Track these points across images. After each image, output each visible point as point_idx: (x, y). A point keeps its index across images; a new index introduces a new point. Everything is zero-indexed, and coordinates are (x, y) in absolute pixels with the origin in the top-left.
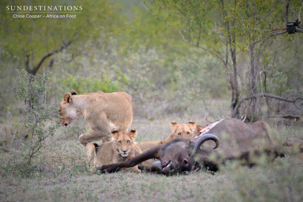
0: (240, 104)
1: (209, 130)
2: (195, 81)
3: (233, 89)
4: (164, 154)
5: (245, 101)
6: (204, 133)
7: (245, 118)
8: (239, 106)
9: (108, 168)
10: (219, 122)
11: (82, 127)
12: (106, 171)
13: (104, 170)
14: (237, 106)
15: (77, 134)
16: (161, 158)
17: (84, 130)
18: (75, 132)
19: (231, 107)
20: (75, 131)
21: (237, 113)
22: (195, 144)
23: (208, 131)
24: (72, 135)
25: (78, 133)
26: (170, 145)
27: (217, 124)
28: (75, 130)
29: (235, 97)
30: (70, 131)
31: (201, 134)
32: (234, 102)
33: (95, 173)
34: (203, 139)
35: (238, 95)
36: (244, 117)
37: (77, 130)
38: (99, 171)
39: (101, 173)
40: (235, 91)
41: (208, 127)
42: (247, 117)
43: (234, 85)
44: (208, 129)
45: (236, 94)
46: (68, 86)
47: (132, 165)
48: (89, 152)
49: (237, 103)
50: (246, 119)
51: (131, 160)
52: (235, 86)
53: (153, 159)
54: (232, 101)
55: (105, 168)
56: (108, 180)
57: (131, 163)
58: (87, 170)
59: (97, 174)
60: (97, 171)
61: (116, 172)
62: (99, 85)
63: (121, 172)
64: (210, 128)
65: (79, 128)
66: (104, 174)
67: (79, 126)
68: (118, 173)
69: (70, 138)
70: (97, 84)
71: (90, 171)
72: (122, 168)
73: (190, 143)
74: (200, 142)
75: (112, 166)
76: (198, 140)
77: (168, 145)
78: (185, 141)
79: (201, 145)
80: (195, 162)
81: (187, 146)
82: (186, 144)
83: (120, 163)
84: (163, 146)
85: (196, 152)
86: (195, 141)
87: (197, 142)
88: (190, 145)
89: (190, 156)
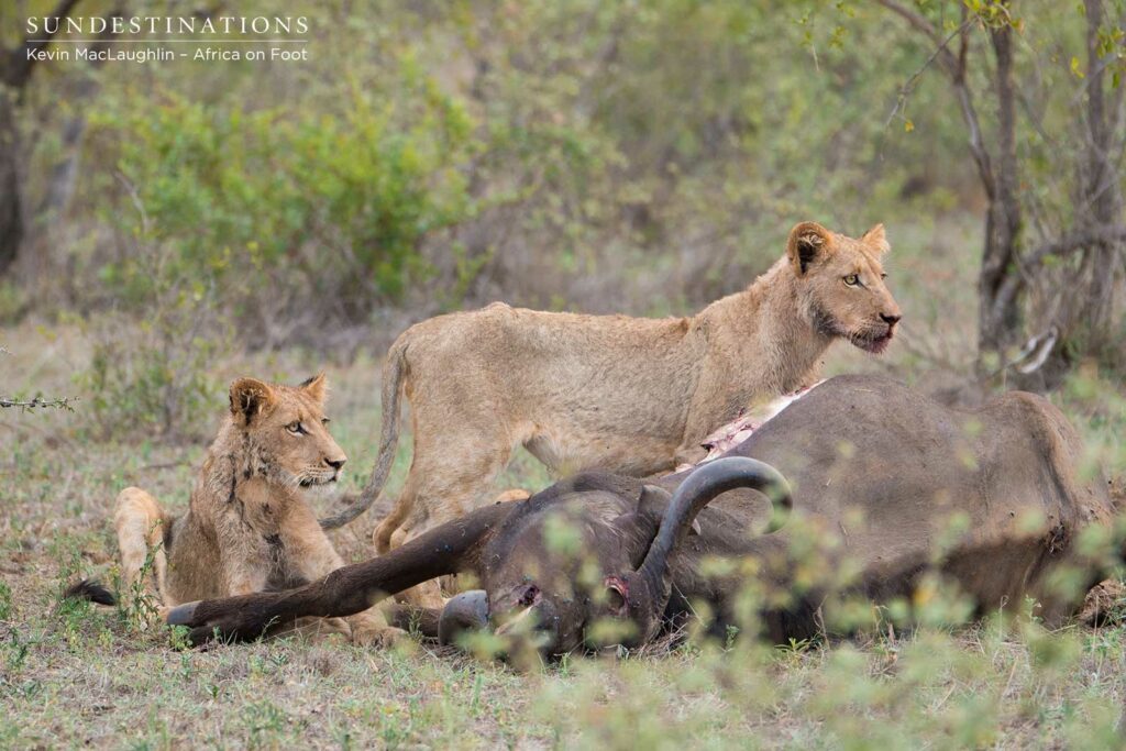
0: (1025, 275)
1: (749, 433)
2: (848, 137)
3: (991, 195)
4: (504, 555)
5: (1049, 259)
6: (725, 447)
7: (1049, 346)
8: (1021, 286)
9: (228, 619)
11: (187, 380)
12: (216, 630)
13: (209, 624)
14: (1010, 284)
15: (162, 416)
16: (489, 577)
17: (195, 393)
18: (149, 405)
19: (980, 286)
20: (153, 401)
21: (1011, 320)
22: (666, 504)
23: (742, 437)
24: (136, 421)
25: (167, 411)
26: (538, 509)
27: (793, 404)
28: (150, 392)
29: (1000, 240)
30: (127, 400)
31: (712, 450)
32: (996, 262)
33: (157, 642)
34: (707, 481)
35: (1014, 228)
36: (1039, 346)
37: (162, 392)
38: (182, 630)
39: (190, 643)
40: (999, 206)
41: (744, 419)
42: (1057, 343)
43: (995, 174)
44: (748, 427)
45: (1005, 219)
46: (165, 150)
47: (352, 602)
48: (127, 534)
49: (1011, 269)
50: (1053, 354)
51: (345, 580)
52: (1002, 179)
54: (987, 257)
55: (210, 618)
56: (204, 682)
57: (347, 594)
58: (125, 623)
59: (171, 645)
60: (170, 630)
61: (261, 638)
62: (325, 152)
63: (294, 640)
64: (756, 426)
65: (174, 384)
66: (203, 648)
67: (173, 374)
68: (276, 643)
69: (120, 435)
70: (316, 148)
71: (137, 630)
72: (299, 616)
73: (641, 500)
74: (693, 497)
75: (246, 605)
76: (680, 488)
77: (531, 507)
78: (620, 490)
79: (702, 511)
80: (664, 597)
81: (627, 515)
82: (622, 507)
83: (288, 595)
84: (509, 513)
85: (671, 549)
86: (671, 492)
87: (675, 499)
88: (640, 511)
89: (636, 568)
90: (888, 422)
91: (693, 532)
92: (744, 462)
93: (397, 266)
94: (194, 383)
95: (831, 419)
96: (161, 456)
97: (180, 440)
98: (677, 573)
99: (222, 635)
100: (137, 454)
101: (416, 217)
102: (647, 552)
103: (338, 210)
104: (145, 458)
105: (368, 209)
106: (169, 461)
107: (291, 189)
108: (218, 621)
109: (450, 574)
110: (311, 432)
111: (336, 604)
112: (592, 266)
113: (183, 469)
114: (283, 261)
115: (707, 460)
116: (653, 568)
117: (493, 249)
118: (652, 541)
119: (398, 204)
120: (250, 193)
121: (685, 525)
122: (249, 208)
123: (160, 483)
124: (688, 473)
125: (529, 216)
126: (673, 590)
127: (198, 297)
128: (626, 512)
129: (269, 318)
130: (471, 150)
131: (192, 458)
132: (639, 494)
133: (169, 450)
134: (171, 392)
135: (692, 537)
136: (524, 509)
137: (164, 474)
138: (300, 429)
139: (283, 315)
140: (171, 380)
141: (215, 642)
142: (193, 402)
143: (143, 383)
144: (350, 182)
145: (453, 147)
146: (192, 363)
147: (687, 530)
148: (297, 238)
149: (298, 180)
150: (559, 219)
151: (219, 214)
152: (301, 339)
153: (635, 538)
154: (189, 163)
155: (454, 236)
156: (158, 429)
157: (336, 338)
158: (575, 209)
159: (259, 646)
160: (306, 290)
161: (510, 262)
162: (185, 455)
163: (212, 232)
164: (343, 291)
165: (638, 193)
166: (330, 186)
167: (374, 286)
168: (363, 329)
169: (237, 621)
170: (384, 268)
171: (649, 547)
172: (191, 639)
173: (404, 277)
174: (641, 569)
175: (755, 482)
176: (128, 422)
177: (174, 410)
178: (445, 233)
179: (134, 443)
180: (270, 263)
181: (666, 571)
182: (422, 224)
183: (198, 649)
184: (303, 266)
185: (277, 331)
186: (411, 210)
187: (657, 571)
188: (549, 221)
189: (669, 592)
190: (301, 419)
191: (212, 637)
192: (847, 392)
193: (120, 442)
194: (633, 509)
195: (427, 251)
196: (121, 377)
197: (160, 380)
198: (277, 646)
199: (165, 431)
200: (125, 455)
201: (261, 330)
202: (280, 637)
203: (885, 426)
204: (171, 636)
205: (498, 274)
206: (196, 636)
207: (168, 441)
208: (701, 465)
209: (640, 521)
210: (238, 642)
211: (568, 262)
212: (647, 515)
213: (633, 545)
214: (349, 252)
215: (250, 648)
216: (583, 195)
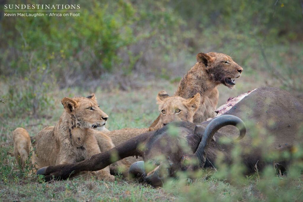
1: (231, 107)
6: (223, 112)
9: (57, 172)
10: (250, 93)
11: (41, 96)
12: (53, 176)
13: (51, 174)
15: (32, 109)
17: (43, 101)
18: (28, 105)
22: (204, 131)
23: (229, 109)
24: (24, 111)
25: (34, 107)
26: (161, 133)
27: (246, 97)
28: (28, 101)
30: (20, 104)
31: (219, 113)
33: (33, 180)
34: (217, 123)
37: (32, 101)
38: (42, 176)
41: (230, 102)
44: (231, 105)
47: (99, 166)
53: (135, 157)
55: (51, 172)
56: (50, 192)
57: (97, 163)
58: (23, 175)
59: (38, 181)
60: (38, 176)
61: (69, 178)
62: (85, 22)
63: (79, 179)
64: (233, 105)
65: (36, 98)
66: (49, 182)
67: (35, 95)
68: (74, 180)
69: (18, 116)
70: (82, 20)
71: (27, 176)
72: (81, 171)
73: (195, 130)
74: (213, 128)
75: (63, 167)
76: (208, 125)
77: (158, 133)
78: (188, 127)
79: (216, 133)
80: (204, 162)
81: (191, 135)
82: (189, 132)
83: (77, 164)
84: (151, 135)
85: (206, 146)
86: (205, 127)
87: (207, 129)
88: (195, 133)
89: (194, 152)
90: (278, 103)
91: (213, 140)
92: (229, 117)
93: (110, 59)
94: (43, 98)
95: (259, 102)
96: (32, 122)
97: (38, 117)
98: (208, 154)
99: (55, 178)
100: (24, 121)
101: (116, 43)
102: (198, 147)
103: (89, 41)
104: (27, 123)
105: (100, 40)
106: (35, 123)
107: (73, 34)
108: (54, 173)
109: (131, 156)
110: (96, 109)
111: (94, 167)
112: (175, 59)
113: (40, 126)
114: (71, 58)
115: (217, 116)
116: (200, 152)
117: (142, 53)
118: (199, 143)
119: (110, 38)
120: (60, 36)
121: (210, 138)
122: (60, 41)
123: (33, 131)
124: (211, 121)
125: (153, 42)
126: (207, 160)
127: (44, 68)
128: (190, 134)
129: (67, 78)
130: (134, 20)
131: (43, 123)
132: (195, 128)
133: (35, 121)
134: (35, 101)
135: (212, 142)
136: (156, 134)
137: (33, 128)
138: (92, 109)
139: (72, 76)
140: (35, 97)
141: (53, 180)
142: (43, 104)
143: (26, 98)
144: (93, 31)
145: (128, 19)
146: (42, 91)
147: (211, 140)
148: (76, 51)
149: (76, 31)
150: (163, 43)
151: (50, 43)
152: (78, 84)
153: (193, 142)
154: (39, 26)
155: (128, 49)
156: (31, 113)
157: (90, 84)
158: (169, 39)
159: (68, 181)
160: (79, 68)
161: (147, 58)
162: (40, 122)
163: (47, 49)
164: (92, 68)
165: (190, 35)
166: (87, 33)
167: (102, 66)
168: (98, 81)
169: (60, 173)
170: (105, 60)
171: (198, 145)
172: (45, 179)
173: (112, 63)
174: (196, 153)
175: (234, 123)
176: (21, 111)
177: (36, 107)
178: (125, 48)
179: (23, 118)
180: (67, 59)
181: (204, 153)
182: (118, 45)
183: (47, 183)
184: (78, 60)
185: (70, 82)
186: (114, 41)
187: (201, 153)
188: (160, 44)
189: (205, 160)
190: (92, 106)
191: (52, 178)
192: (264, 93)
193: (18, 118)
194: (192, 133)
195: (119, 54)
196: (18, 96)
197: (32, 97)
198: (74, 181)
199: (34, 114)
200: (20, 122)
201: (64, 81)
202: (75, 178)
203: (277, 104)
204: (38, 178)
205: (144, 62)
206: (46, 178)
207: (34, 117)
208: (215, 118)
209: (195, 137)
210: (61, 180)
211: (167, 58)
212: (197, 135)
213: (193, 145)
214: (94, 55)
215: (65, 182)
216: (171, 35)
